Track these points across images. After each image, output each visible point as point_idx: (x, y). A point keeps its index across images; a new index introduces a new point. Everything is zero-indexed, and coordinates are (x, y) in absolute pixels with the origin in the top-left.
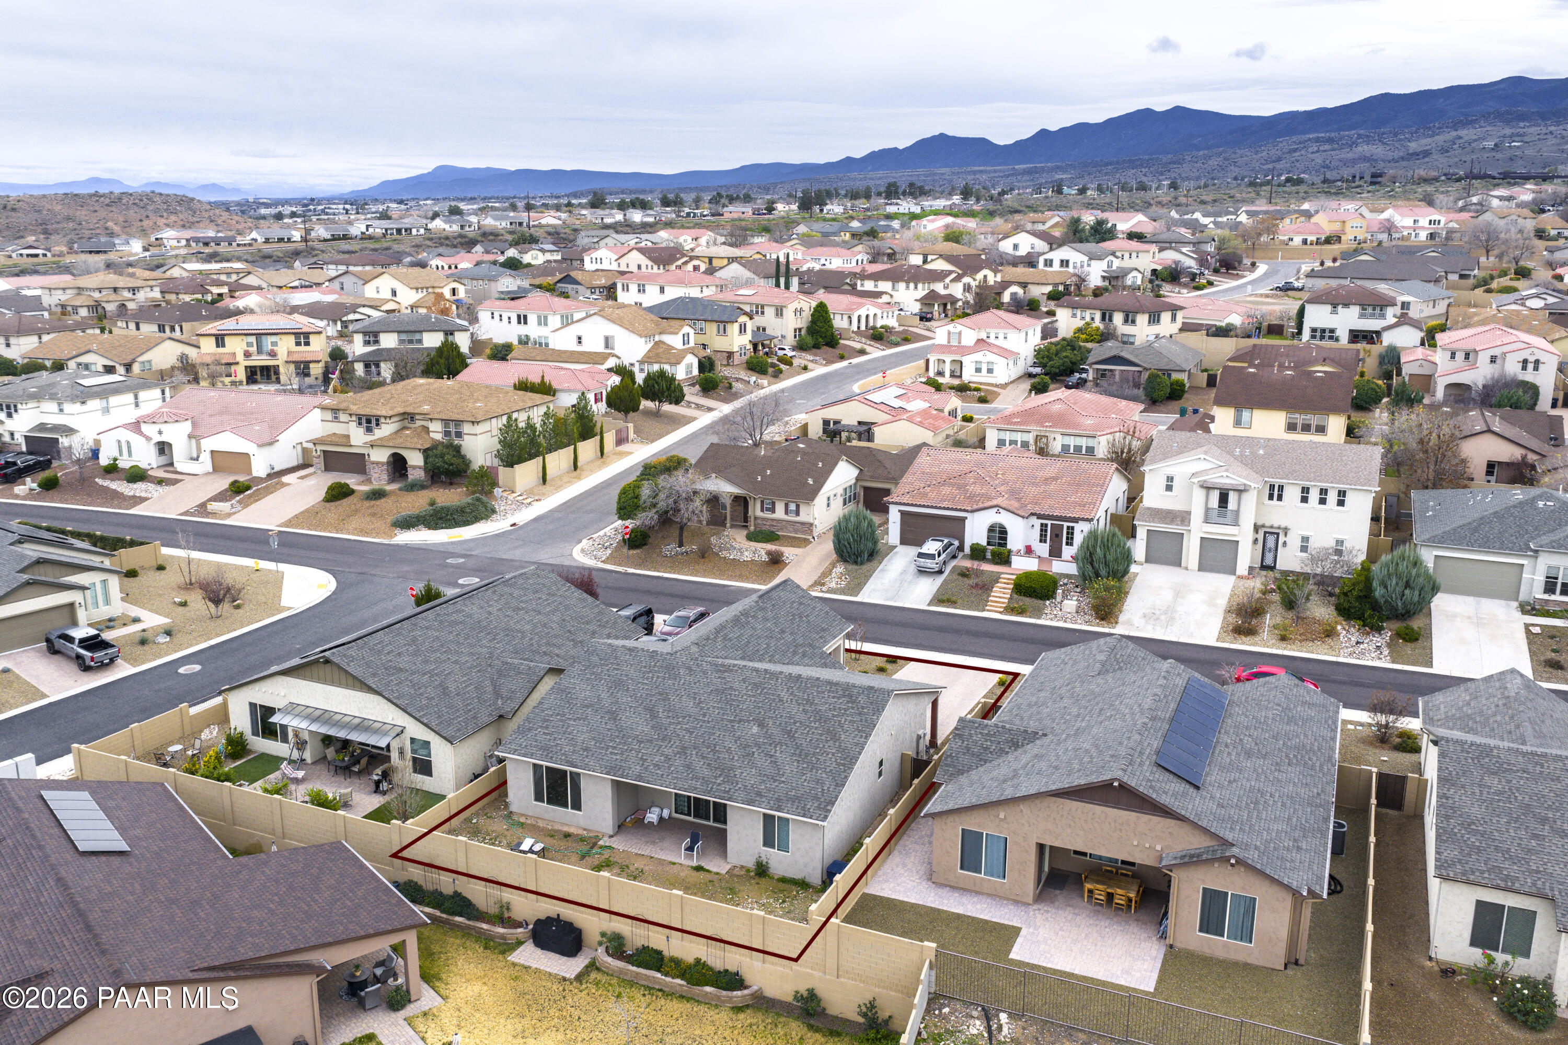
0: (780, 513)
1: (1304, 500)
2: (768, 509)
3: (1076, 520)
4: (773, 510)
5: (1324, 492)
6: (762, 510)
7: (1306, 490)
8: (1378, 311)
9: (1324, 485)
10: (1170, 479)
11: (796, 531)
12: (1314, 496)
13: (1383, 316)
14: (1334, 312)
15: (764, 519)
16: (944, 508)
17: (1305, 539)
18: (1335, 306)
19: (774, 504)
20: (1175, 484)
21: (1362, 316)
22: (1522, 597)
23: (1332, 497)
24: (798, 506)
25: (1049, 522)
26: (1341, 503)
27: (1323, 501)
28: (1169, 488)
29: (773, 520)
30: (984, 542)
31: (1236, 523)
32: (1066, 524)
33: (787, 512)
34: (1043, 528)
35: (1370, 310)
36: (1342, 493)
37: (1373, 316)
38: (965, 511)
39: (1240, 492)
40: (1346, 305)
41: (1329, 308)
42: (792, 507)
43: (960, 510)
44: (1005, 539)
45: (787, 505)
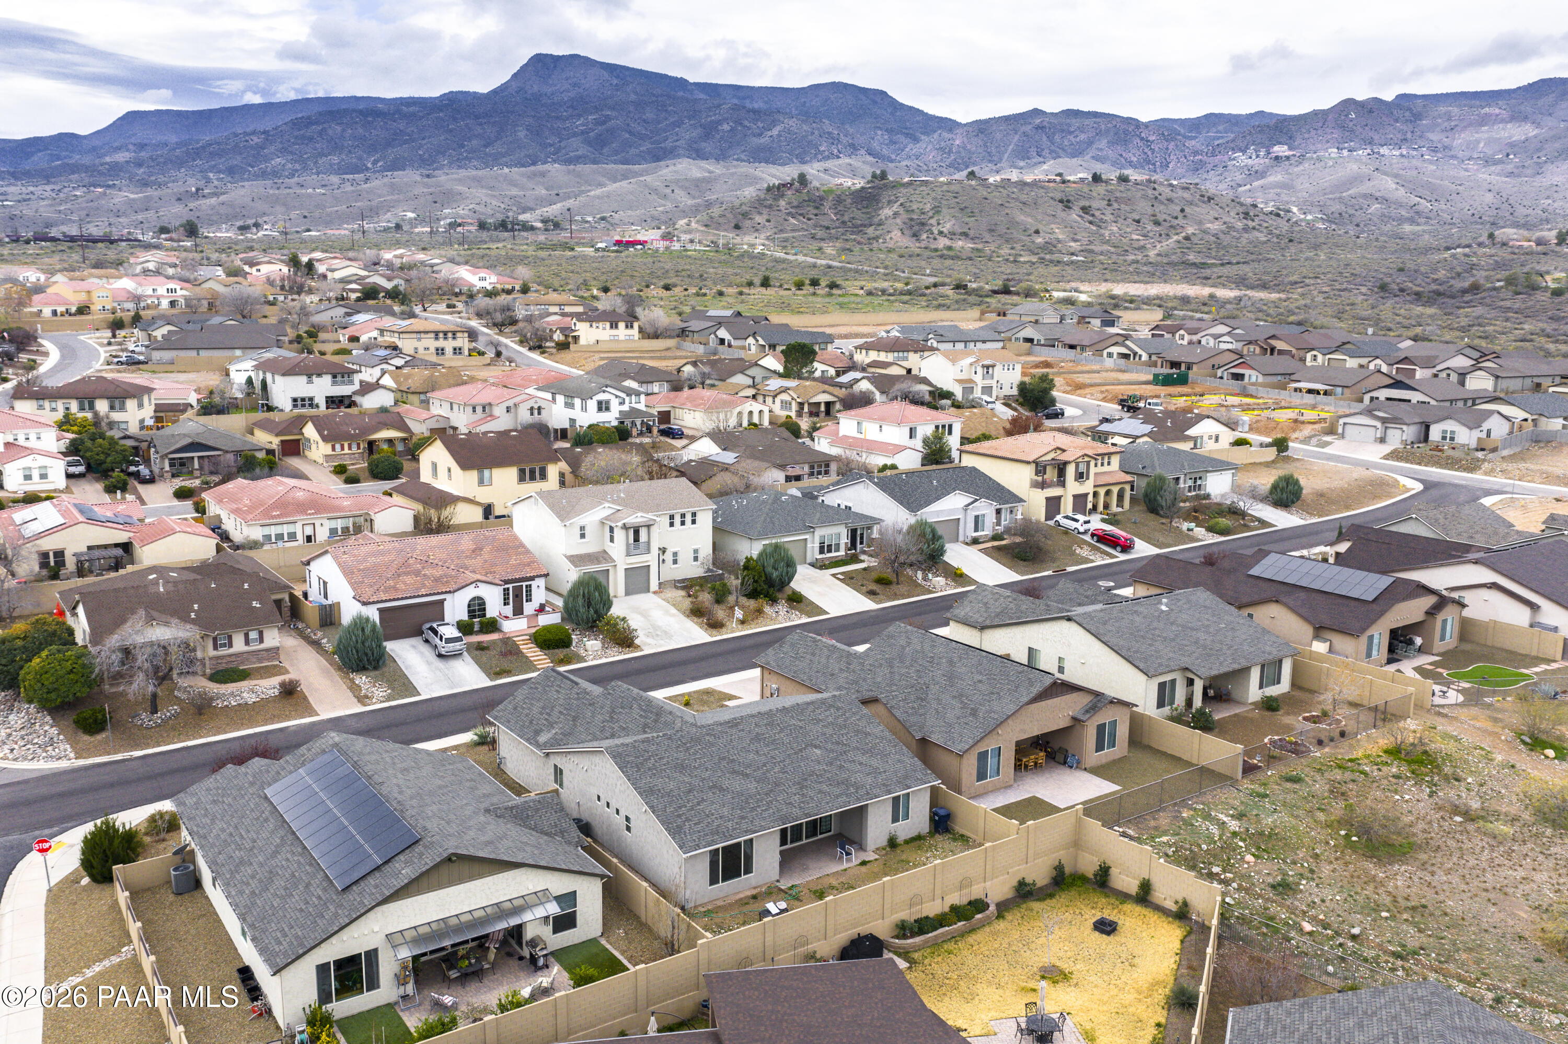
0: (239, 645)
1: (672, 525)
2: (224, 645)
3: (532, 578)
4: (231, 646)
5: (683, 516)
6: (215, 648)
7: (672, 517)
8: (346, 378)
9: (683, 511)
10: (582, 528)
11: (260, 661)
12: (677, 520)
13: (351, 382)
14: (310, 382)
15: (218, 658)
16: (423, 596)
17: (675, 554)
18: (309, 376)
19: (230, 638)
20: (587, 532)
21: (334, 383)
22: (808, 561)
23: (688, 518)
24: (261, 634)
25: (510, 586)
26: (694, 522)
27: (683, 523)
28: (583, 536)
29: (230, 656)
30: (465, 617)
31: (648, 551)
32: (524, 584)
33: (247, 642)
34: (506, 591)
35: (339, 378)
36: (694, 514)
37: (343, 383)
38: (442, 593)
39: (649, 526)
40: (319, 375)
41: (304, 379)
42: (253, 635)
43: (438, 594)
44: (484, 609)
45: (247, 635)
